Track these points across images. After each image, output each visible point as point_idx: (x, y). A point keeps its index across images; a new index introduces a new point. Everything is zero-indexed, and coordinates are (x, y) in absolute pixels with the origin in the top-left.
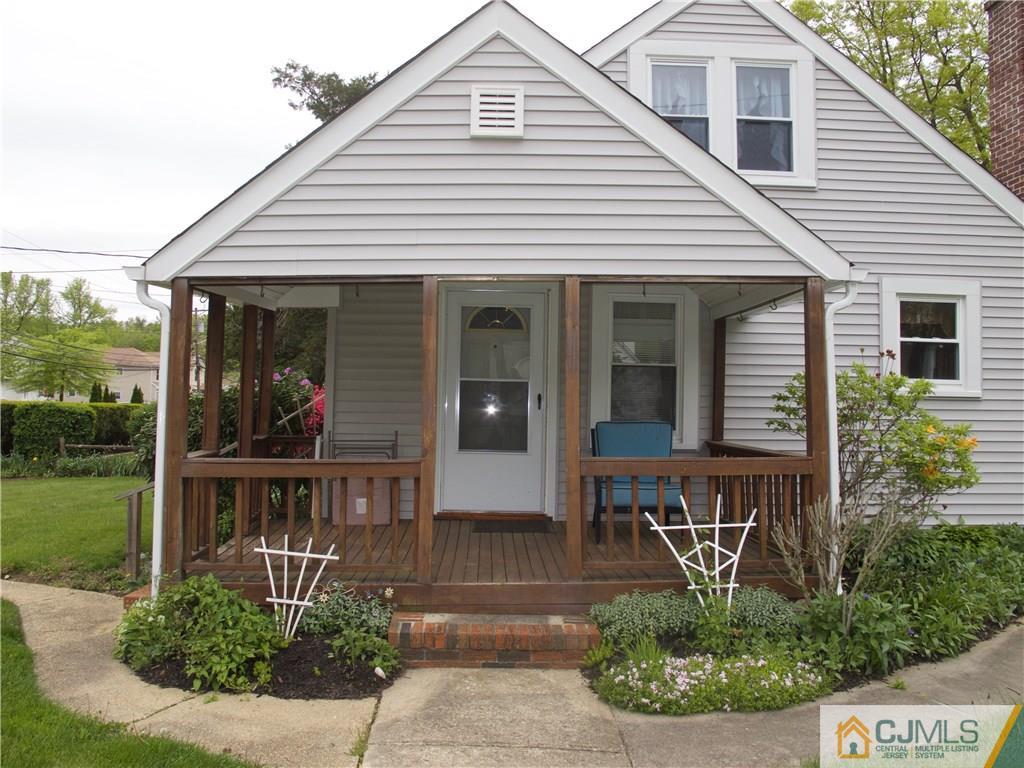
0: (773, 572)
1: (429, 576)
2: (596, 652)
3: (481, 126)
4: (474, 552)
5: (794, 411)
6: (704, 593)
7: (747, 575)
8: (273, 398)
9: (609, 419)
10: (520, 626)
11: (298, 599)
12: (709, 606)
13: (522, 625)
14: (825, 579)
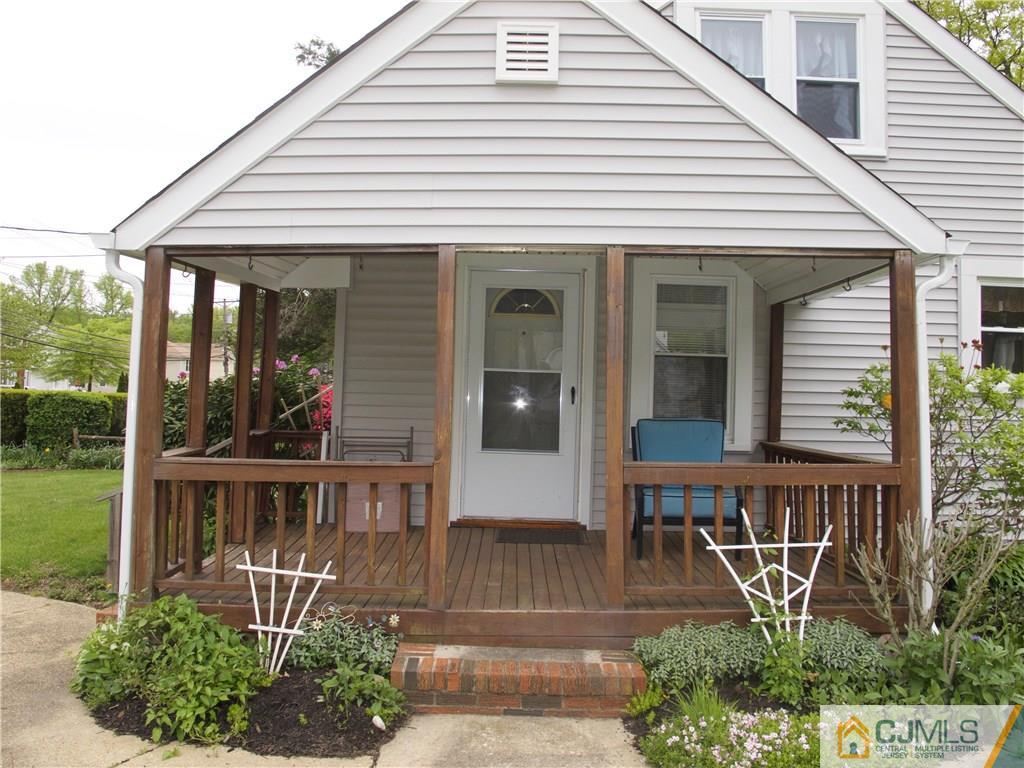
0: (853, 601)
1: (442, 601)
2: (642, 699)
3: (508, 69)
4: (497, 568)
5: (867, 409)
6: (771, 627)
7: (822, 604)
8: (276, 389)
9: (651, 417)
10: (550, 664)
11: (287, 627)
12: (778, 645)
13: (551, 662)
14: (917, 612)
